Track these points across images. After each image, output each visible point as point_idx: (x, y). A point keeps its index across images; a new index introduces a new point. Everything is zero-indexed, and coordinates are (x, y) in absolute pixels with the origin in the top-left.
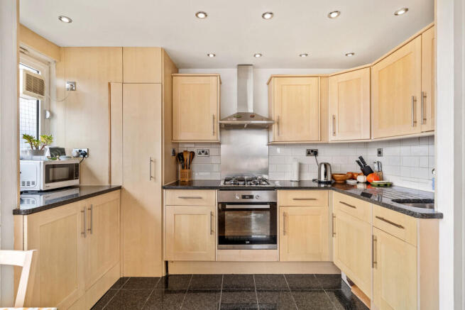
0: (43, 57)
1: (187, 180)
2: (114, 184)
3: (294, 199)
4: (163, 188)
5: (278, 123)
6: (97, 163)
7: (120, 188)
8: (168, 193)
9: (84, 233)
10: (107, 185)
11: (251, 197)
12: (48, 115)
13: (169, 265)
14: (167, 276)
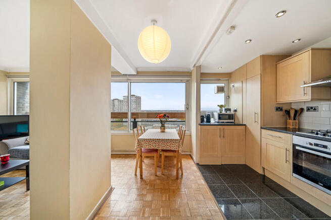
0: (225, 79)
1: (291, 127)
2: (244, 123)
4: (261, 128)
6: (239, 114)
7: (245, 125)
9: (220, 137)
10: (241, 123)
11: (325, 147)
12: (228, 98)
13: (265, 170)
14: (264, 176)
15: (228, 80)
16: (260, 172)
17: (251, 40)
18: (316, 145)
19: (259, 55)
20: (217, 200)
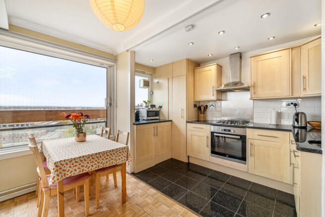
0: (149, 73)
1: (202, 120)
2: (170, 119)
3: (258, 135)
4: (187, 122)
5: (254, 86)
6: (164, 110)
7: (171, 121)
8: (189, 125)
9: (154, 135)
10: (167, 119)
11: (229, 131)
12: (151, 94)
13: (190, 158)
14: (189, 163)
15: (152, 75)
16: (186, 161)
17: (193, 43)
18: (225, 130)
19: (185, 58)
20: (178, 201)
